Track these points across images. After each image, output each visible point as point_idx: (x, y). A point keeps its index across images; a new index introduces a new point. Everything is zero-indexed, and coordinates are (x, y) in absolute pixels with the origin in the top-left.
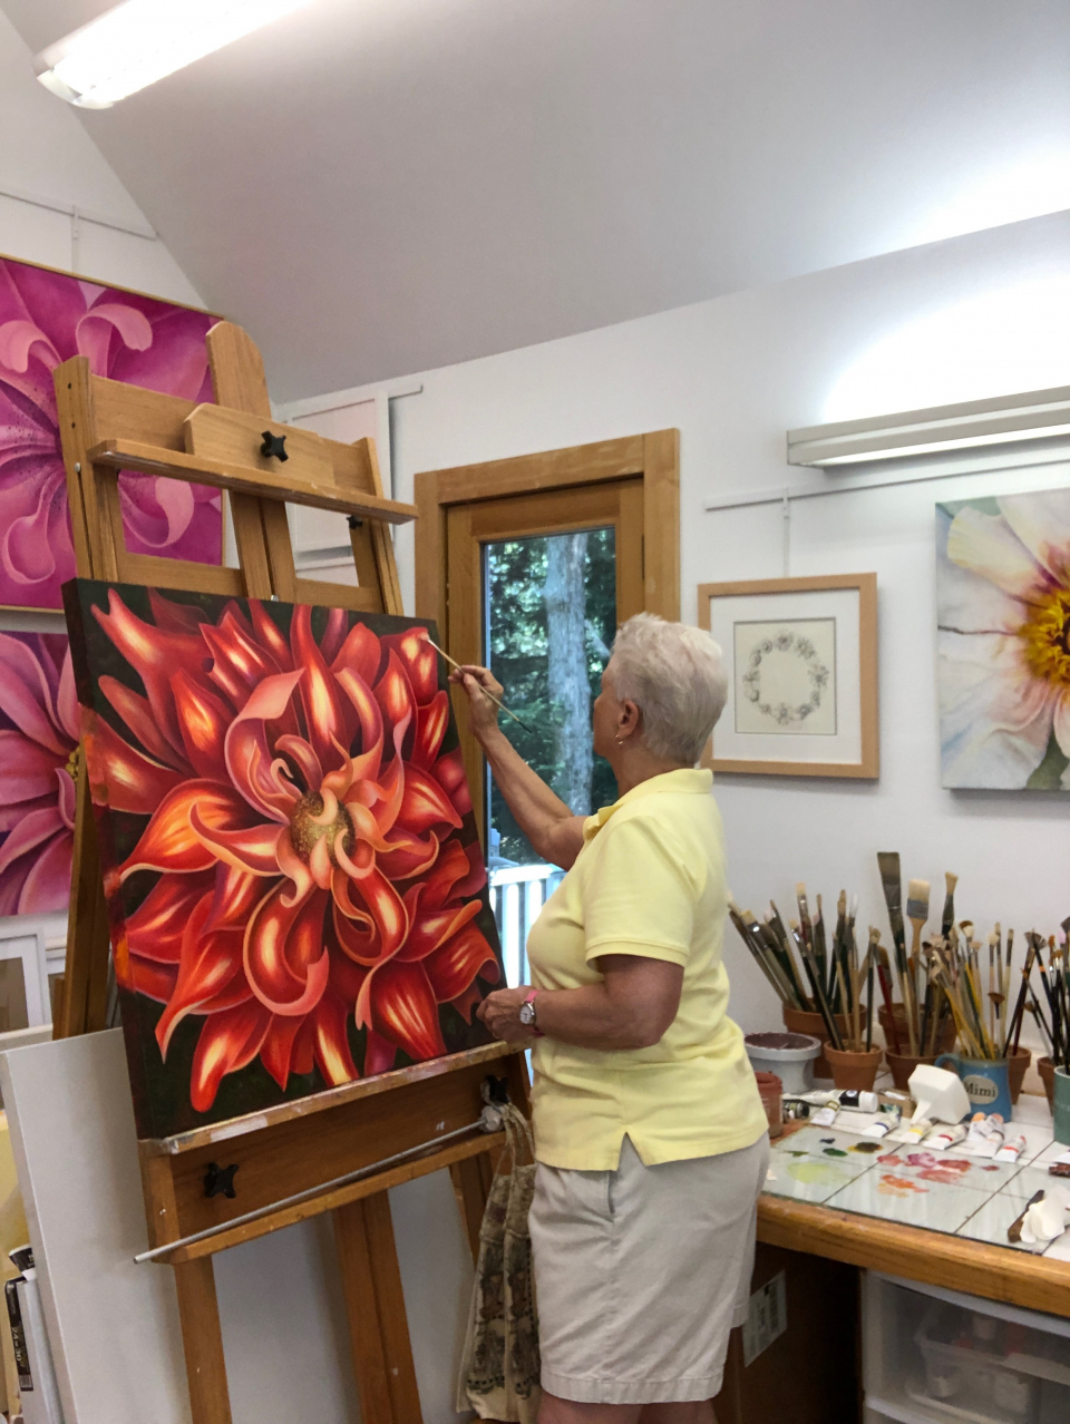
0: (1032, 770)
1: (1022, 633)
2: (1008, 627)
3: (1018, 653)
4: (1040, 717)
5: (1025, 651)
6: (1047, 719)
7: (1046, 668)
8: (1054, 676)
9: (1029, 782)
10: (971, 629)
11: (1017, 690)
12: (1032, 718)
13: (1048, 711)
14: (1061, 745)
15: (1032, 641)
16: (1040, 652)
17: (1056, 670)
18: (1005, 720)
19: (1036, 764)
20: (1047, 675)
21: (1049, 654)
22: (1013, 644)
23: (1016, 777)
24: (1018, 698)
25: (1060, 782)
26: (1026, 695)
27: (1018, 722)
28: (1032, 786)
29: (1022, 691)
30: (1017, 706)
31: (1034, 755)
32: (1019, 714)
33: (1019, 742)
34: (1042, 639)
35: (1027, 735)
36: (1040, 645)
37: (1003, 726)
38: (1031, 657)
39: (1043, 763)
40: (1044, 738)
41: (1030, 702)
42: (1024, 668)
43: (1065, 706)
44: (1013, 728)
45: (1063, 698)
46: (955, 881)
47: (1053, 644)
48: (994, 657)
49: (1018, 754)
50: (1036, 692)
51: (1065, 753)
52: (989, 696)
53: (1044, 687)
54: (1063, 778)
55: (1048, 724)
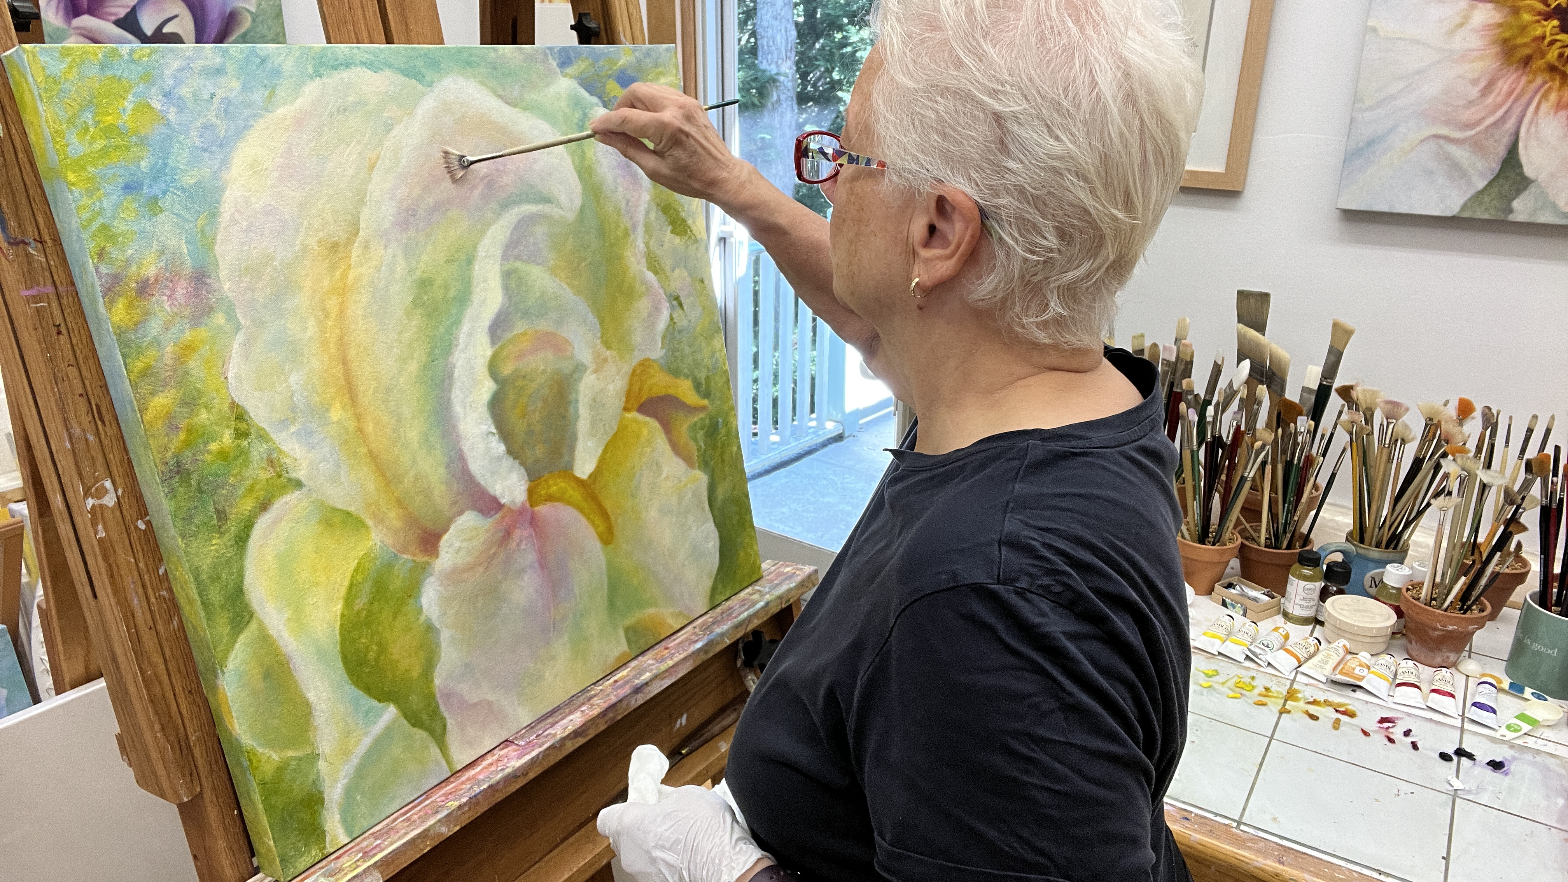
0: (1472, 193)
3: (1488, 27)
4: (1503, 119)
5: (1500, 25)
6: (1511, 123)
7: (1527, 51)
8: (1539, 63)
9: (1464, 208)
11: (1475, 82)
12: (1490, 121)
13: (1517, 111)
14: (1524, 160)
15: (1516, 11)
16: (1523, 29)
17: (1543, 54)
18: (1447, 123)
19: (1481, 184)
20: (1527, 61)
21: (1539, 32)
22: (1486, 15)
23: (1447, 200)
24: (1474, 92)
25: (1511, 211)
26: (1486, 91)
27: (1467, 126)
28: (1466, 215)
29: (1483, 84)
30: (1471, 103)
31: (1481, 172)
32: (1467, 115)
33: (1461, 154)
34: (1531, 10)
35: (1477, 146)
36: (1527, 17)
37: (1444, 131)
38: (1507, 34)
39: (1490, 184)
40: (1501, 151)
41: (1490, 100)
42: (1495, 49)
43: (1544, 106)
44: (1457, 134)
45: (1545, 96)
46: (1349, 333)
47: (1547, 17)
48: (1451, 33)
49: (1456, 169)
50: (1504, 85)
51: (1529, 171)
52: (1431, 89)
53: (1518, 79)
54: (1516, 204)
55: (1512, 130)
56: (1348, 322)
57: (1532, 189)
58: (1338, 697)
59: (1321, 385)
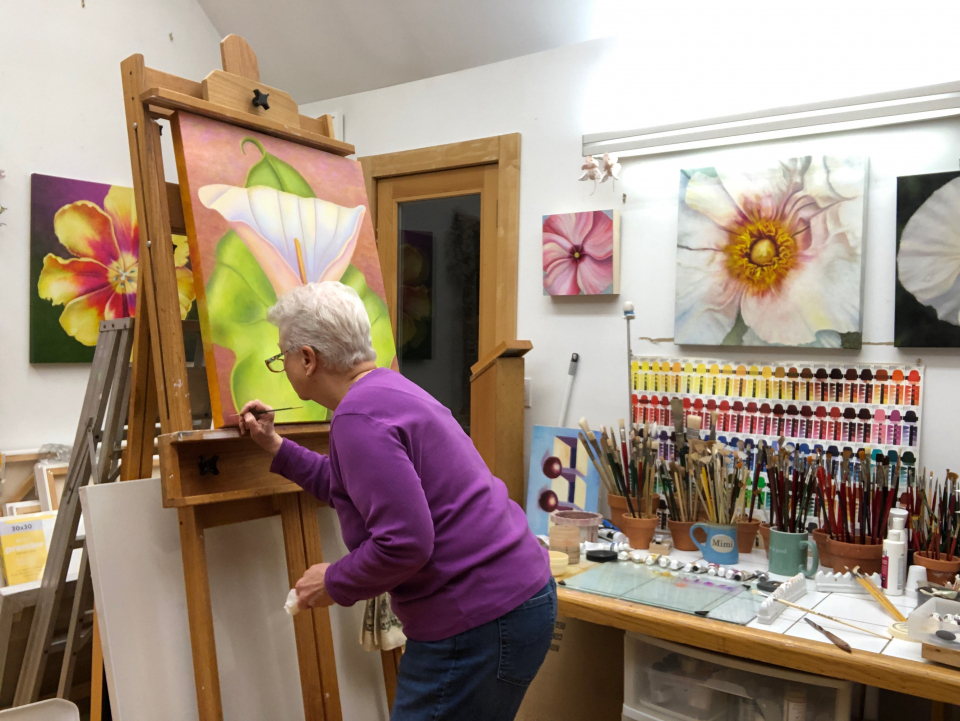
0: (726, 334)
1: (726, 250)
2: (717, 246)
3: (722, 262)
4: (732, 303)
5: (727, 261)
6: (737, 302)
7: (738, 271)
8: (743, 276)
9: (724, 340)
10: (696, 247)
11: (720, 285)
12: (729, 301)
13: (738, 297)
14: (744, 318)
15: (731, 255)
16: (735, 262)
17: (744, 273)
18: (713, 303)
19: (729, 330)
20: (738, 276)
21: (740, 263)
22: (720, 257)
23: (716, 338)
24: (721, 289)
25: (742, 341)
26: (725, 289)
27: (720, 304)
28: (725, 344)
29: (724, 285)
30: (720, 294)
31: (728, 324)
32: (720, 299)
33: (720, 316)
34: (736, 254)
35: (725, 312)
36: (736, 257)
37: (712, 307)
38: (730, 265)
39: (733, 329)
40: (734, 315)
41: (728, 292)
42: (726, 271)
43: (748, 296)
44: (717, 308)
45: (747, 290)
47: (743, 257)
48: (709, 265)
49: (718, 322)
51: (747, 323)
52: (704, 288)
53: (737, 283)
54: (744, 338)
55: (737, 306)
57: (749, 331)
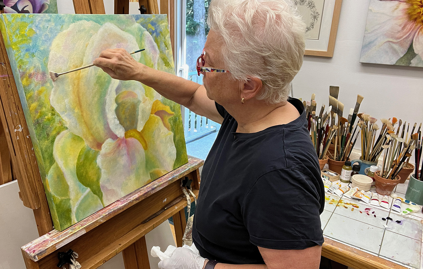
0: (399, 58)
1: (409, 1)
3: (404, 9)
4: (408, 37)
5: (408, 9)
6: (411, 37)
7: (415, 17)
8: (419, 20)
9: (396, 63)
11: (400, 25)
12: (405, 37)
13: (412, 34)
14: (414, 48)
15: (412, 5)
16: (415, 10)
17: (420, 18)
18: (392, 37)
19: (402, 56)
20: (415, 20)
21: (419, 11)
22: (404, 6)
23: (392, 60)
24: (400, 28)
25: (411, 63)
26: (403, 28)
27: (398, 38)
29: (403, 26)
30: (399, 32)
31: (402, 52)
32: (398, 35)
33: (396, 47)
34: (417, 4)
35: (401, 44)
36: (415, 7)
37: (391, 40)
38: (410, 12)
39: (405, 55)
40: (408, 46)
41: (405, 30)
42: (406, 16)
43: (420, 33)
44: (395, 41)
45: (421, 30)
46: (362, 99)
47: (421, 7)
48: (393, 11)
49: (395, 51)
50: (409, 27)
51: (416, 52)
52: (387, 28)
53: (413, 24)
54: (412, 61)
55: (411, 40)
56: (362, 95)
57: (417, 57)
58: (353, 202)
59: (354, 114)
